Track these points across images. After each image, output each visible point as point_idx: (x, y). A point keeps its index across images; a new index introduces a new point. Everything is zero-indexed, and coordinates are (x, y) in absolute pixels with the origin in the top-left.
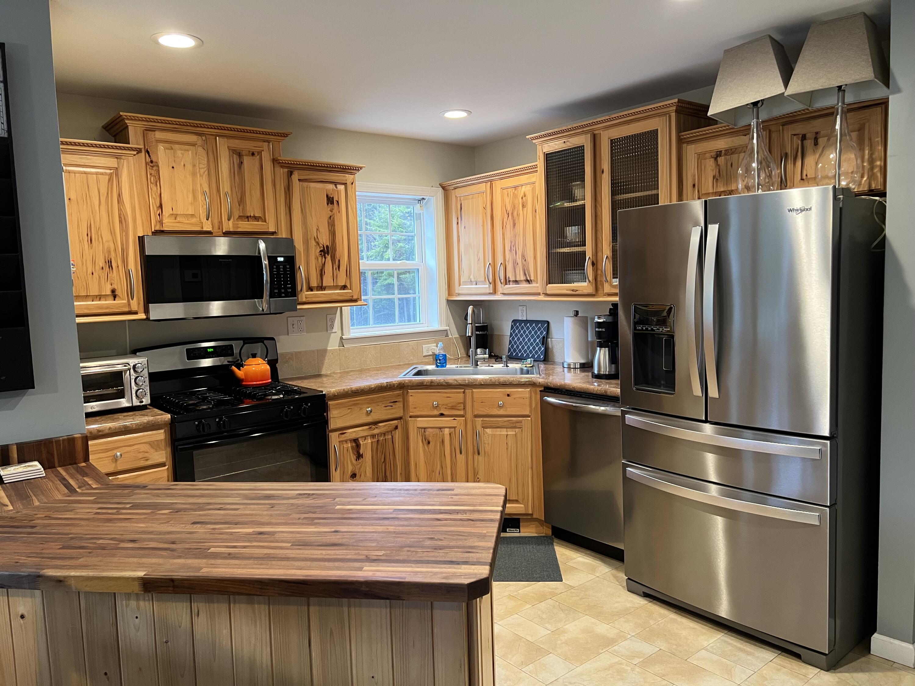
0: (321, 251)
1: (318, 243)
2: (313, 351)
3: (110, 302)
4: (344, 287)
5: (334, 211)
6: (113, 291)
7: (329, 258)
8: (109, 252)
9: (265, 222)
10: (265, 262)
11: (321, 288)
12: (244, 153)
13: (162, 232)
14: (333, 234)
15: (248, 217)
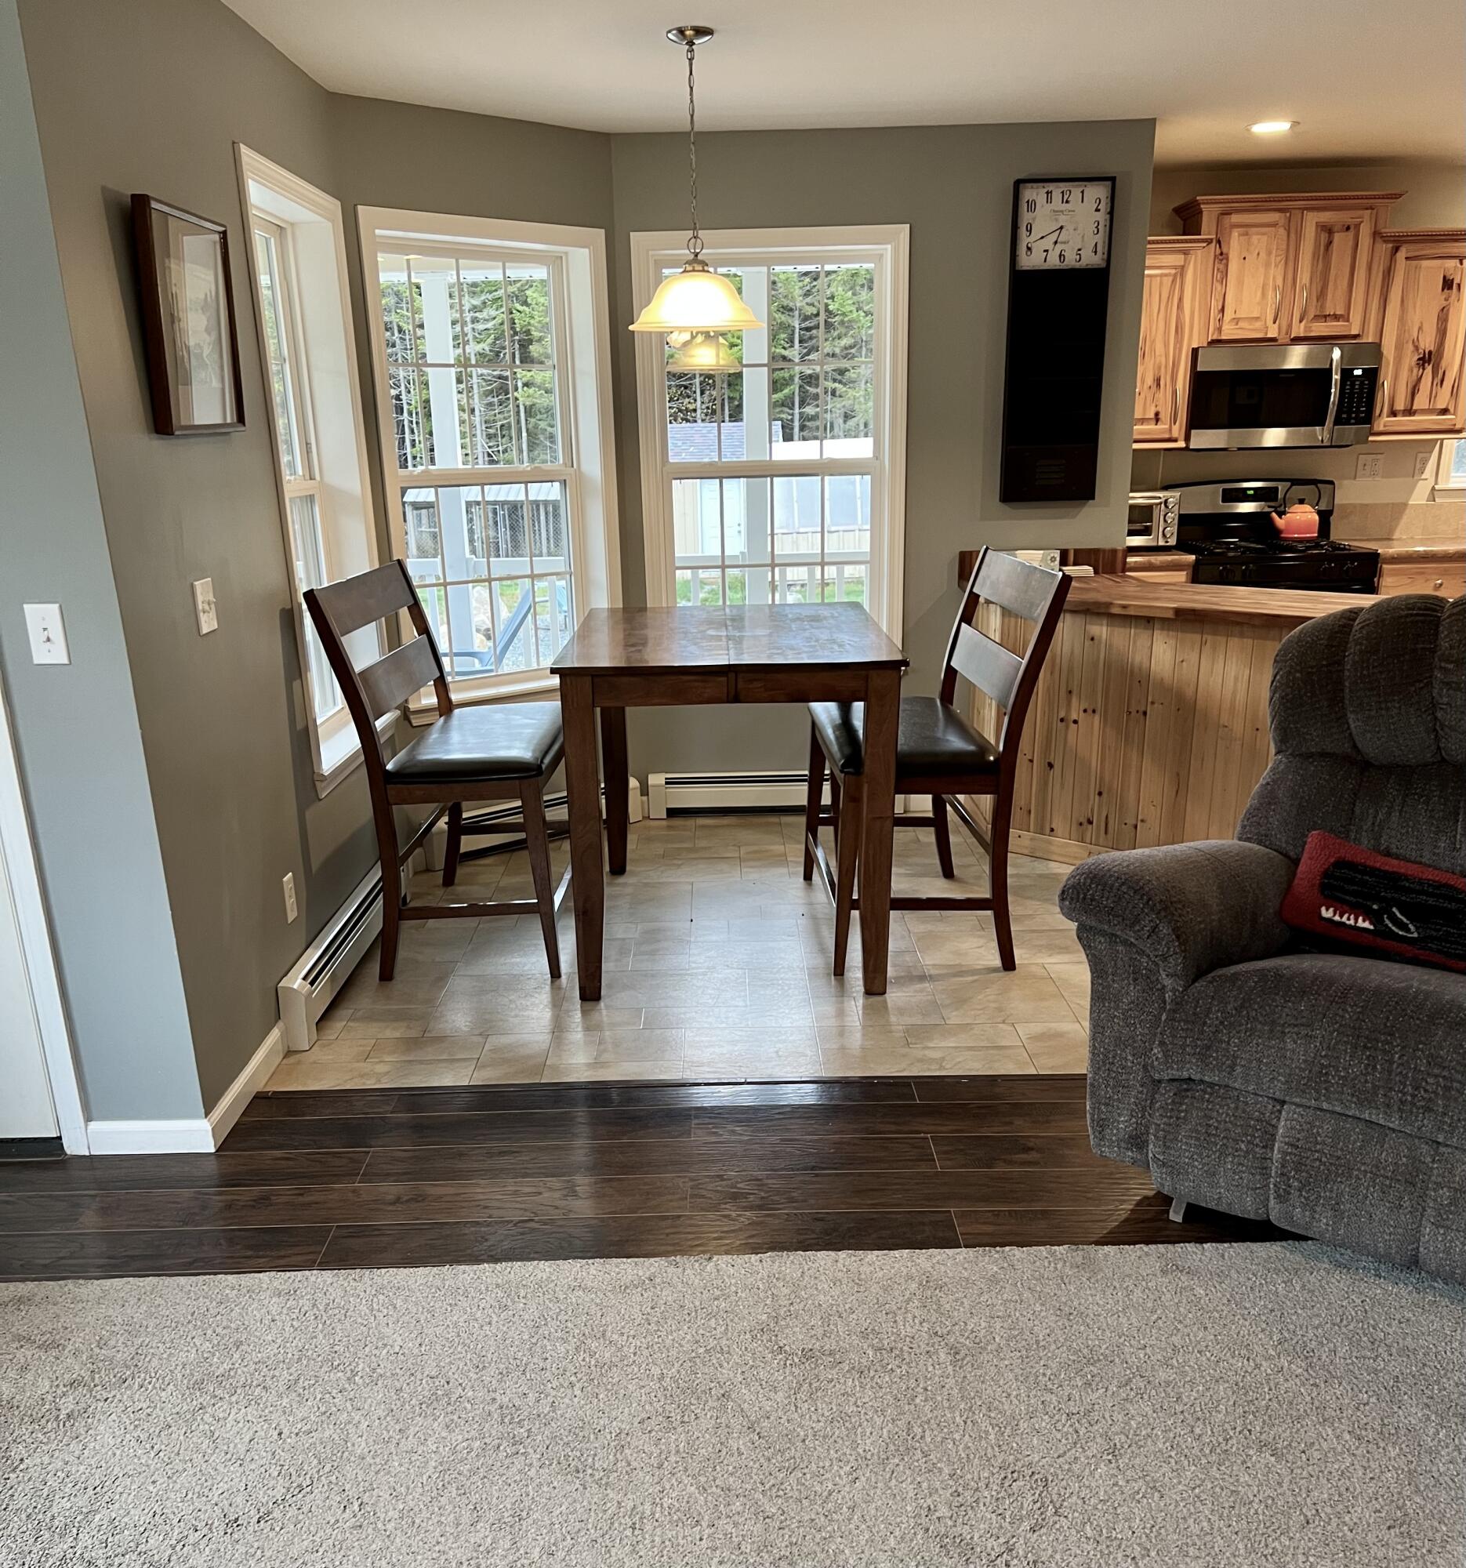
0: (1419, 359)
1: (1417, 348)
2: (1388, 504)
3: (1152, 427)
4: (1445, 411)
5: (1451, 300)
6: (1157, 414)
7: (1429, 369)
8: (1160, 368)
9: (1348, 321)
10: (1336, 377)
11: (1409, 412)
12: (1336, 229)
13: (1219, 341)
14: (1442, 333)
15: (1325, 316)
